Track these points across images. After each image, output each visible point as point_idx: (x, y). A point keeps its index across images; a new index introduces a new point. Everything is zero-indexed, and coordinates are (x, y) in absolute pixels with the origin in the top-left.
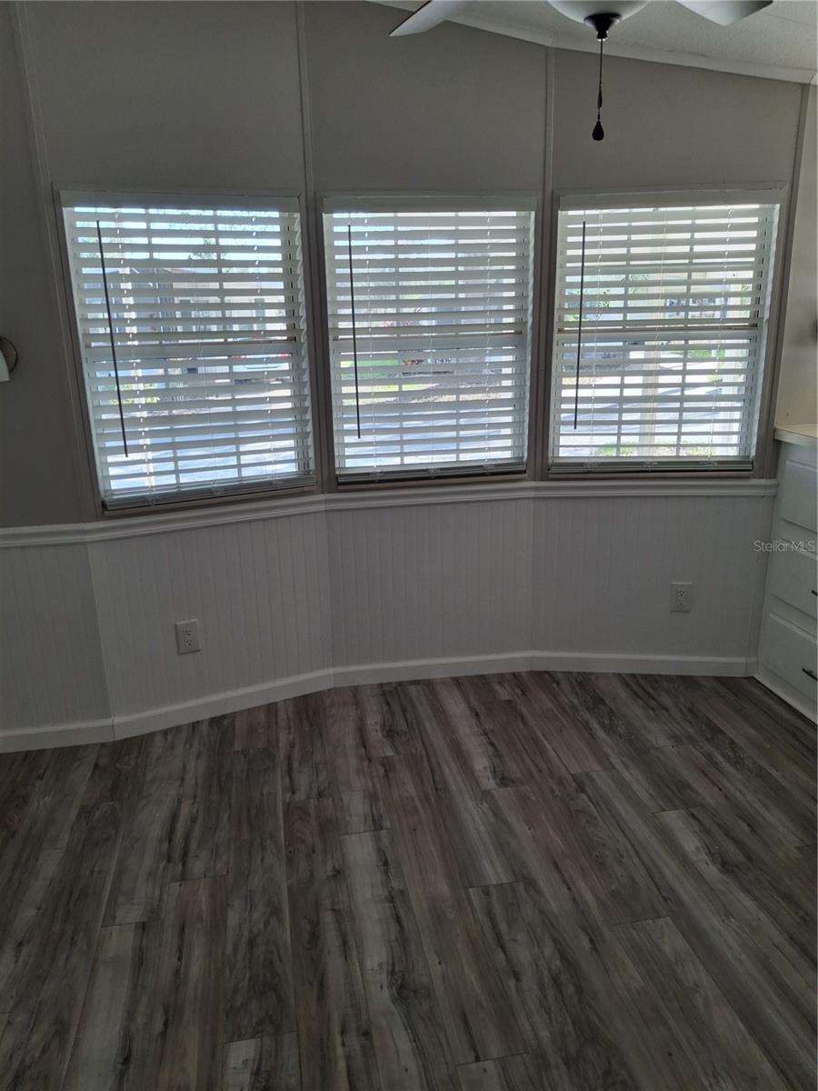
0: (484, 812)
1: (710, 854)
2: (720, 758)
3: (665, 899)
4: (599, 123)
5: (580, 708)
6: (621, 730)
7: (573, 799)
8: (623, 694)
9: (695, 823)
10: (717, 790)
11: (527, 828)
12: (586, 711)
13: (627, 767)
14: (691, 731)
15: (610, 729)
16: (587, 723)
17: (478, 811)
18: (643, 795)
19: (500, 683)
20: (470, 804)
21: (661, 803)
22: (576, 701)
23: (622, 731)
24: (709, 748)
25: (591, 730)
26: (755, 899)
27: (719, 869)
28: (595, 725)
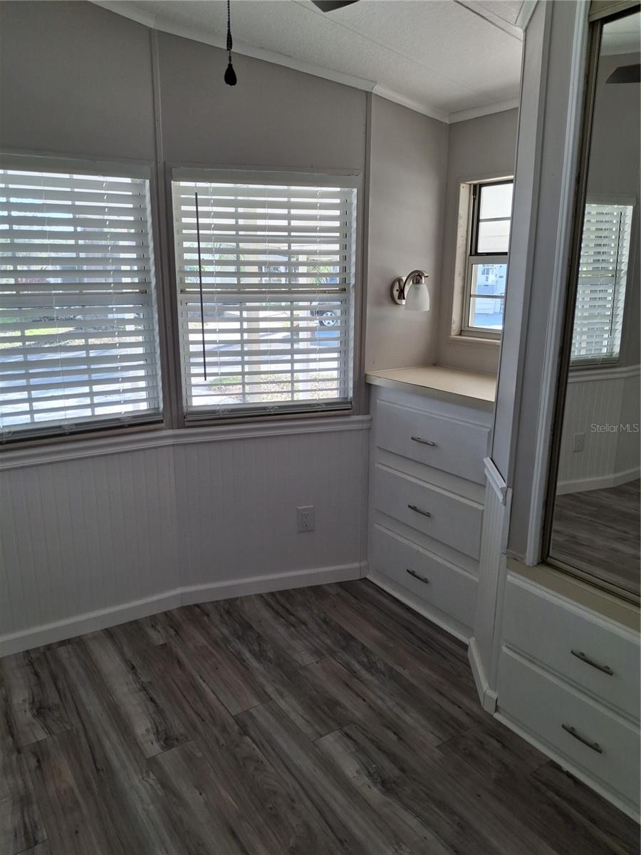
0: (151, 785)
1: (370, 775)
2: (357, 667)
3: (341, 841)
4: (230, 66)
5: (231, 639)
6: (270, 654)
7: (237, 745)
8: (266, 615)
9: (350, 743)
10: (362, 701)
11: (198, 793)
12: (237, 641)
13: (281, 695)
14: (328, 642)
15: (260, 656)
16: (239, 653)
17: (145, 787)
18: (299, 721)
19: (152, 626)
20: (136, 780)
21: (317, 727)
22: (226, 632)
23: (272, 656)
24: (347, 657)
25: (244, 661)
26: (417, 815)
27: (381, 790)
28: (248, 655)
